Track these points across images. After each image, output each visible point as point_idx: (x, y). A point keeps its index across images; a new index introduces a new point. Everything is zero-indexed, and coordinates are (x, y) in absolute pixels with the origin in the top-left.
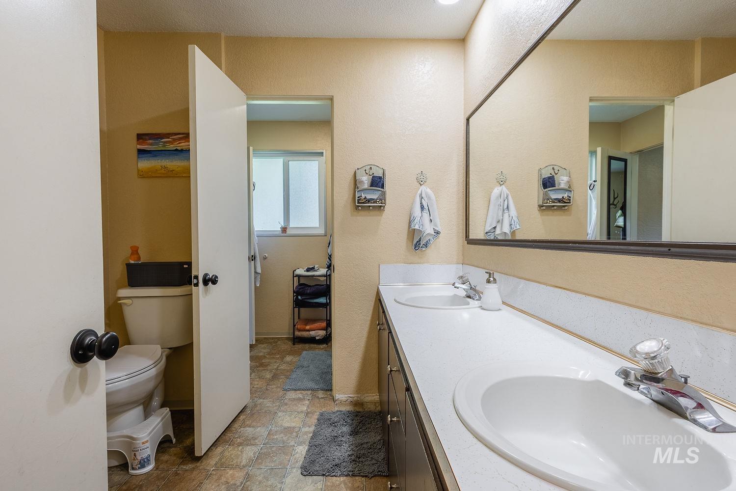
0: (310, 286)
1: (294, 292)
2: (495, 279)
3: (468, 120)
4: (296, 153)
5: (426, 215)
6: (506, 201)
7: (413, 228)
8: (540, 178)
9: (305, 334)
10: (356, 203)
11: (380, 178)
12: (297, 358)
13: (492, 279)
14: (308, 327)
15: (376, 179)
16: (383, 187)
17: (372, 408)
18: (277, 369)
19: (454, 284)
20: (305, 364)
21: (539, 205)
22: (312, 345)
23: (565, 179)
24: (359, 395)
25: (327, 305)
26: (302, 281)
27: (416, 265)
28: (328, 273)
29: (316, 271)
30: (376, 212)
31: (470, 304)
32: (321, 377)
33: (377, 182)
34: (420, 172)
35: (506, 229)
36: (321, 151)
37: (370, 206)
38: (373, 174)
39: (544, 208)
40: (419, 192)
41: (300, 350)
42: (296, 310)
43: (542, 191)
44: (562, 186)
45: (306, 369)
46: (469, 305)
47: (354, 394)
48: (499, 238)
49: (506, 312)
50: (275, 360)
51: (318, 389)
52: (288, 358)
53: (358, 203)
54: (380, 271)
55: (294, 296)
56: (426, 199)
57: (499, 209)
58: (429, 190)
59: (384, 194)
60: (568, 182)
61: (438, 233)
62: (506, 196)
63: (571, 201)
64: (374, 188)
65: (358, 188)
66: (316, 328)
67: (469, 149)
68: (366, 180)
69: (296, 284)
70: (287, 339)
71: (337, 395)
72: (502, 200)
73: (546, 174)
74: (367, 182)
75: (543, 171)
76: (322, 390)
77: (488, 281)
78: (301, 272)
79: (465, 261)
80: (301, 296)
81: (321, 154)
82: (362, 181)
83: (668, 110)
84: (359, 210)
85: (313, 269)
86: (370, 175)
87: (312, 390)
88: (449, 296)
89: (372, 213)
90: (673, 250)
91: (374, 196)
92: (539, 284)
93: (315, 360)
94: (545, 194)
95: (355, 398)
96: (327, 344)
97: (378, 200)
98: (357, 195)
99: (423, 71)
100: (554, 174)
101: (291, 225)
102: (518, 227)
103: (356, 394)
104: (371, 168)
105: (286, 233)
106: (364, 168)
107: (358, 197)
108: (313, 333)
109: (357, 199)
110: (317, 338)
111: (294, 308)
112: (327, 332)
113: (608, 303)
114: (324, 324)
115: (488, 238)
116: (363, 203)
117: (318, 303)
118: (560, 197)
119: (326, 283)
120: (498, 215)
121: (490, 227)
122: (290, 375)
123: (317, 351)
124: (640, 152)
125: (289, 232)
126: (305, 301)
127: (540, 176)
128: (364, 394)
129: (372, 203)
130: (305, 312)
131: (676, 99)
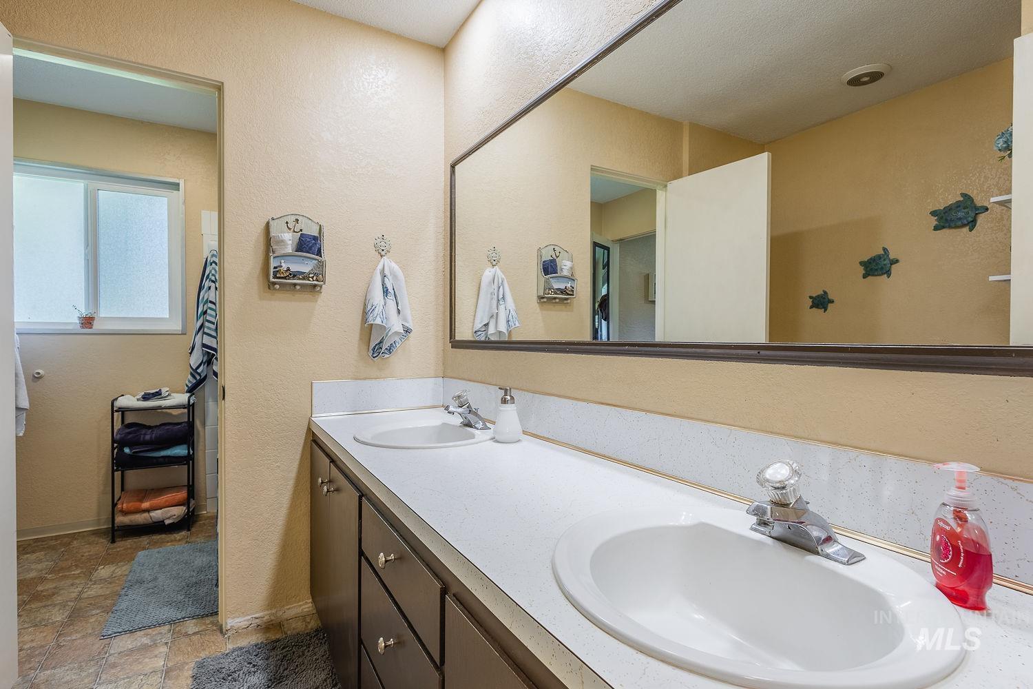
0: (150, 427)
1: (113, 441)
2: (512, 398)
3: (453, 167)
4: (118, 177)
5: (391, 303)
6: (501, 287)
7: (372, 322)
8: (539, 262)
9: (140, 518)
10: (271, 277)
11: (315, 238)
12: (124, 568)
13: (508, 398)
14: (146, 505)
15: (308, 240)
16: (319, 253)
17: (299, 626)
18: (78, 598)
19: (447, 408)
20: (147, 575)
21: (538, 296)
22: (156, 537)
23: (568, 264)
24: (274, 611)
25: (189, 460)
26: (130, 419)
27: (373, 381)
28: (192, 401)
29: (164, 398)
30: (307, 296)
31: (476, 437)
32: (186, 595)
33: (309, 245)
34: (380, 236)
35: (503, 327)
36: (176, 181)
37: (295, 285)
38: (301, 230)
39: (545, 300)
40: (380, 267)
41: (129, 551)
42: (118, 474)
43: (543, 278)
44: (565, 273)
45: (151, 585)
46: (474, 438)
47: (264, 610)
48: (492, 339)
49: (529, 444)
50: (69, 582)
51: (183, 618)
52: (104, 572)
53: (275, 277)
54: (314, 392)
55: (113, 449)
56: (390, 278)
57: (492, 299)
58: (394, 265)
59: (321, 265)
60: (571, 268)
61: (408, 331)
62: (500, 281)
63: (575, 292)
64: (305, 254)
65: (274, 252)
66: (165, 505)
67: (455, 210)
68: (289, 240)
69: (118, 425)
70: (95, 533)
71: (229, 621)
72: (495, 286)
73: (547, 257)
74: (290, 242)
75: (543, 251)
76: (193, 618)
77: (504, 401)
78: (129, 401)
79: (446, 372)
80: (130, 446)
81: (176, 186)
82: (282, 241)
83: (660, 195)
84: (275, 289)
85: (157, 395)
86: (294, 232)
87: (172, 622)
88: (434, 427)
89: (298, 296)
90: (762, 352)
91: (306, 267)
92: (576, 402)
93: (167, 565)
94: (547, 282)
95: (266, 618)
96: (189, 530)
97: (311, 276)
98: (273, 263)
99: (384, 79)
100: (554, 257)
101: (103, 313)
102: (517, 324)
103: (268, 610)
104: (297, 220)
105: (91, 328)
106: (286, 219)
107: (275, 268)
108: (157, 515)
109: (272, 270)
110: (167, 522)
111: (113, 471)
112: (188, 508)
113: (678, 420)
114: (183, 494)
115: (477, 339)
116: (285, 278)
117: (169, 457)
118: (562, 286)
119: (186, 420)
120: (491, 307)
121: (480, 323)
122: (114, 605)
123: (169, 547)
124: (621, 241)
125: (97, 326)
126: (139, 456)
127: (539, 257)
128: (283, 606)
129: (300, 279)
130: (135, 477)
131: (669, 186)
